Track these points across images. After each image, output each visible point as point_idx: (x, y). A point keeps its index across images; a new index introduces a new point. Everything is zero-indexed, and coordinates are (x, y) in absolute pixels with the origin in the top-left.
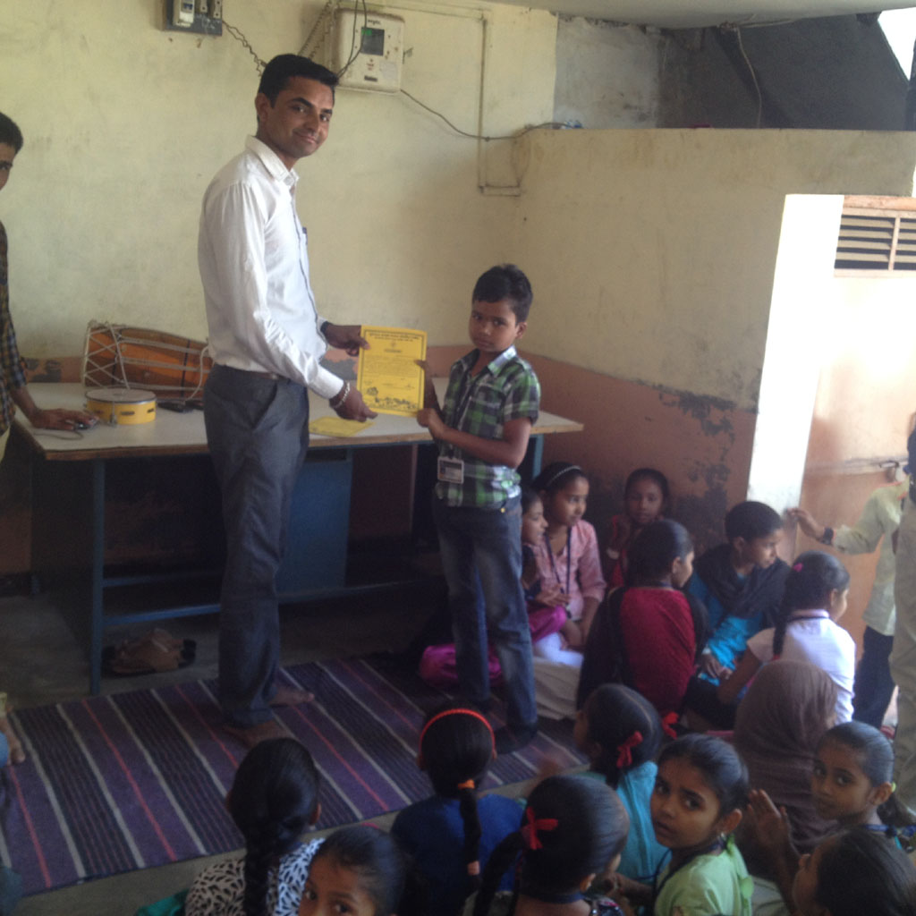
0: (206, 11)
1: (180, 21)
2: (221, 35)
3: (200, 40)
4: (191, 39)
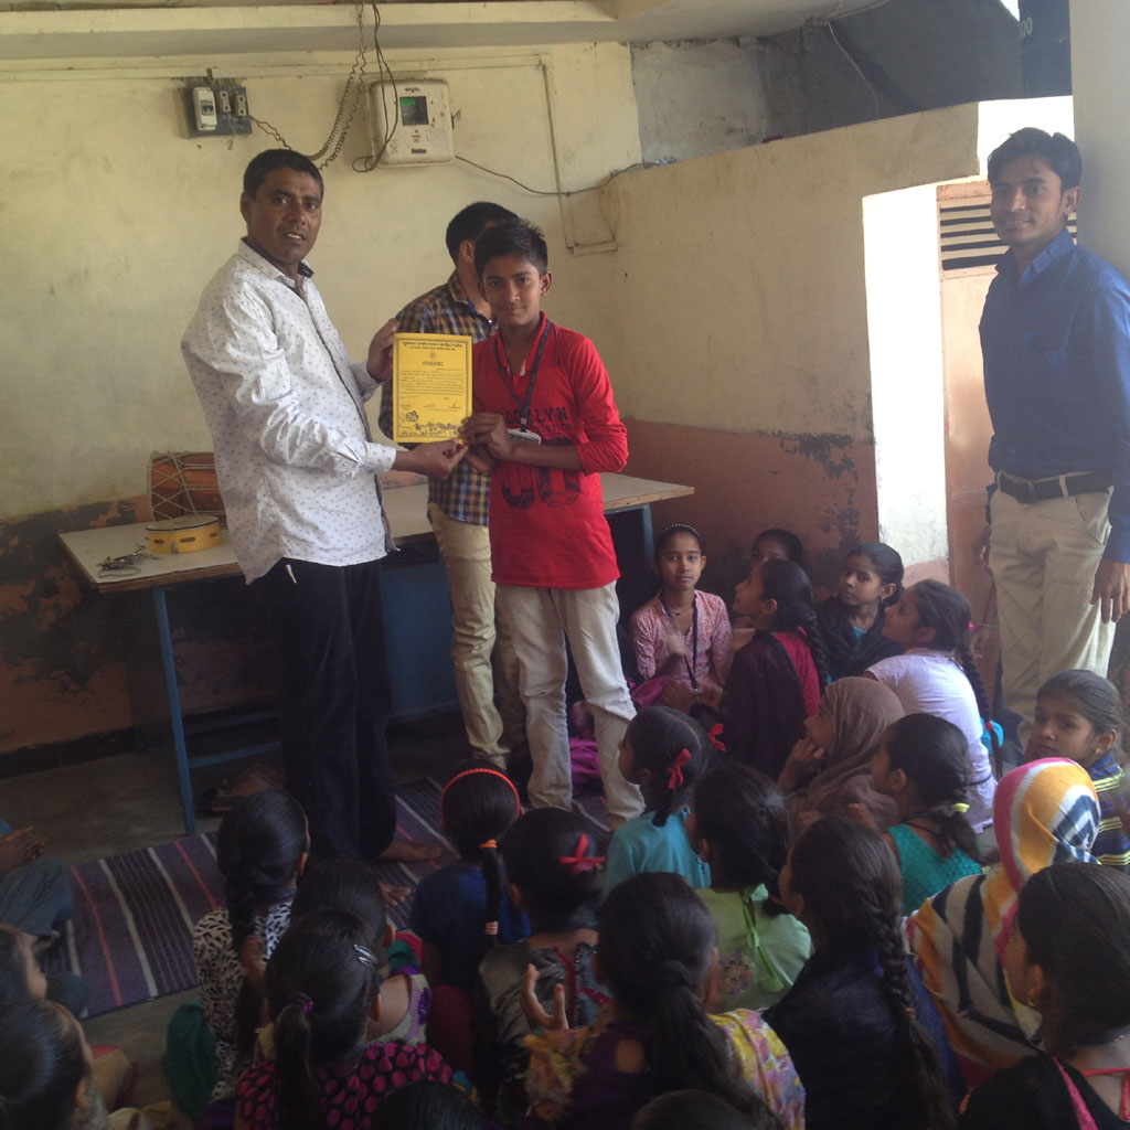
0: (229, 110)
1: (204, 125)
2: (251, 132)
3: (231, 142)
4: (221, 142)
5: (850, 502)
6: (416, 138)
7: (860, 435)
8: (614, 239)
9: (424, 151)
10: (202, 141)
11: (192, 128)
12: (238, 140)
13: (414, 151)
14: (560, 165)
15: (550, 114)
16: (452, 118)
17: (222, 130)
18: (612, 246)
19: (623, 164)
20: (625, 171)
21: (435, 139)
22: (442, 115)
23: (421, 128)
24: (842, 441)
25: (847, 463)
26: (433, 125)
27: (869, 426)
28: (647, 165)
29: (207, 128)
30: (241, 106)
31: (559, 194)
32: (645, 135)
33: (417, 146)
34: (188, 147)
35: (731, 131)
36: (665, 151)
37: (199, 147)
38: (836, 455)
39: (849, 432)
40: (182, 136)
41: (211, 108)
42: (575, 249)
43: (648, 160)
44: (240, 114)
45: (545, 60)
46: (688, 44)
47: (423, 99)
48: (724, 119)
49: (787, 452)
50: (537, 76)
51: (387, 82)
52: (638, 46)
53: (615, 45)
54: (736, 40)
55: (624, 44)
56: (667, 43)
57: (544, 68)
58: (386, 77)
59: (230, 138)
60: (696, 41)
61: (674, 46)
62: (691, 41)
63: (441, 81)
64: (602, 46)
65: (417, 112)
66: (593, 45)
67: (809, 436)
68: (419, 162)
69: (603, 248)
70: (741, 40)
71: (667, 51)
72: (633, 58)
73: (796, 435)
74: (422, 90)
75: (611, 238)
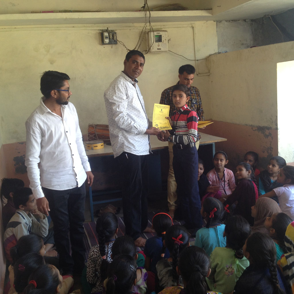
0: (112, 38)
1: (105, 42)
2: (117, 44)
3: (112, 46)
4: (109, 46)
5: (270, 145)
6: (159, 45)
7: (274, 127)
8: (209, 72)
9: (160, 49)
10: (105, 46)
11: (103, 43)
12: (114, 46)
13: (158, 49)
14: (196, 52)
15: (194, 39)
16: (168, 40)
17: (110, 43)
18: (208, 74)
19: (213, 52)
20: (213, 54)
21: (163, 46)
22: (166, 40)
23: (160, 43)
24: (269, 128)
25: (270, 134)
26: (163, 42)
27: (277, 125)
28: (219, 53)
29: (106, 43)
30: (115, 37)
31: (195, 60)
32: (219, 45)
33: (159, 48)
34: (101, 47)
35: (242, 44)
36: (225, 49)
37: (104, 47)
38: (267, 132)
39: (271, 126)
40: (100, 44)
41: (108, 37)
42: (199, 75)
43: (220, 51)
44: (115, 39)
45: (193, 25)
46: (232, 21)
47: (161, 36)
48: (241, 41)
49: (253, 130)
50: (191, 30)
51: (152, 31)
52: (218, 22)
53: (212, 21)
54: (245, 20)
55: (215, 21)
56: (226, 21)
57: (193, 28)
58: (152, 30)
59: (112, 45)
60: (234, 21)
61: (228, 22)
62: (233, 20)
63: (166, 31)
64: (209, 22)
65: (159, 39)
66: (206, 21)
67: (260, 126)
68: (159, 52)
69: (206, 74)
70: (246, 20)
71: (226, 23)
72: (217, 25)
73: (256, 126)
74: (161, 33)
75: (208, 72)
